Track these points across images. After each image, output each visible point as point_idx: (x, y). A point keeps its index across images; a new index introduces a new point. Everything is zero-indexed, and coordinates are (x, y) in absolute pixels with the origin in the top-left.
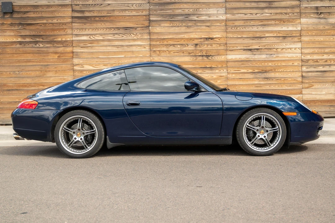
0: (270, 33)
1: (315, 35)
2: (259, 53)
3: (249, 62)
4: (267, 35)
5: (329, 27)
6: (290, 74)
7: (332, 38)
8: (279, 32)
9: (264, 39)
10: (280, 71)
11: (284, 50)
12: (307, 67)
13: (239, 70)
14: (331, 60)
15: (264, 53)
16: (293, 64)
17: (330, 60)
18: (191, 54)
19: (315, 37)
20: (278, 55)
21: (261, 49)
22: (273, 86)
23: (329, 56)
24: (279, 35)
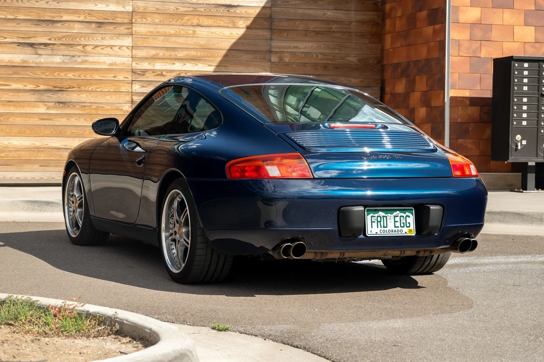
0: (72, 13)
1: (160, 23)
2: (50, 52)
3: (29, 69)
4: (65, 18)
5: (187, 9)
6: (108, 97)
7: (190, 30)
8: (90, 12)
9: (59, 25)
10: (90, 89)
11: (99, 49)
12: (141, 84)
13: (7, 85)
15: (59, 53)
16: (115, 77)
19: (159, 26)
20: (87, 58)
21: (54, 44)
22: (74, 119)
23: (185, 64)
24: (89, 19)
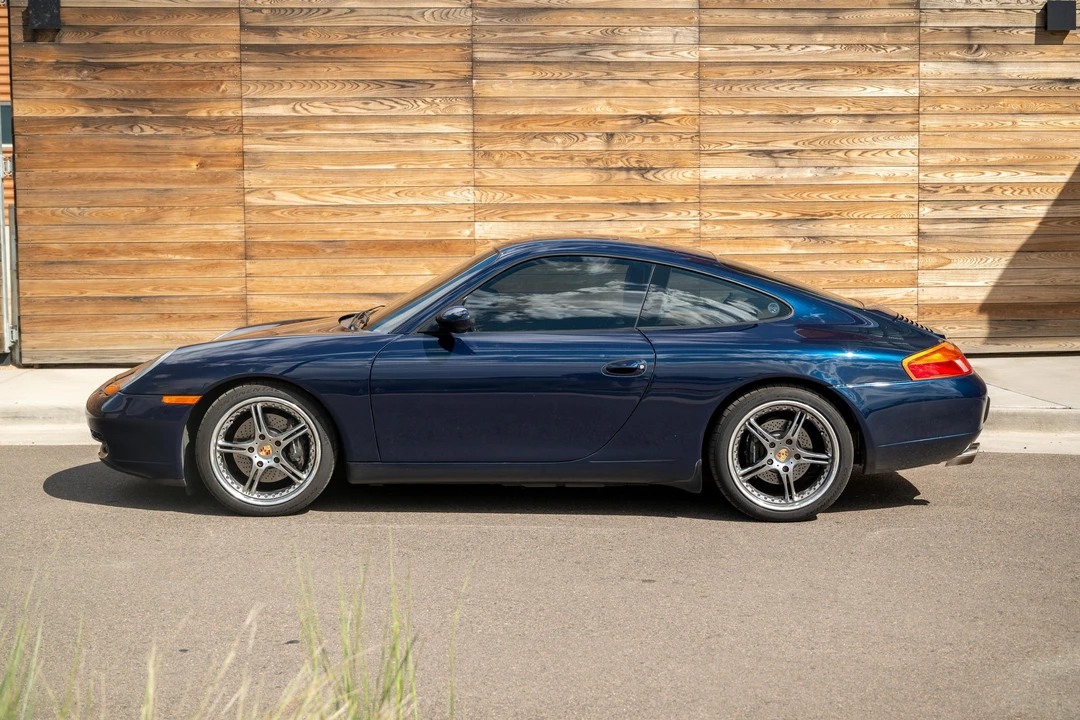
0: (828, 103)
1: (961, 111)
2: (795, 162)
3: (766, 189)
4: (819, 110)
5: (1002, 89)
6: (882, 227)
7: (1009, 121)
8: (856, 101)
9: (810, 121)
10: (856, 216)
11: (869, 155)
12: (933, 205)
13: (734, 214)
14: (1005, 188)
15: (810, 163)
16: (893, 196)
17: (1001, 185)
18: (595, 165)
19: (959, 117)
20: (851, 170)
21: (802, 151)
22: (832, 262)
23: (1000, 173)
24: (854, 110)
